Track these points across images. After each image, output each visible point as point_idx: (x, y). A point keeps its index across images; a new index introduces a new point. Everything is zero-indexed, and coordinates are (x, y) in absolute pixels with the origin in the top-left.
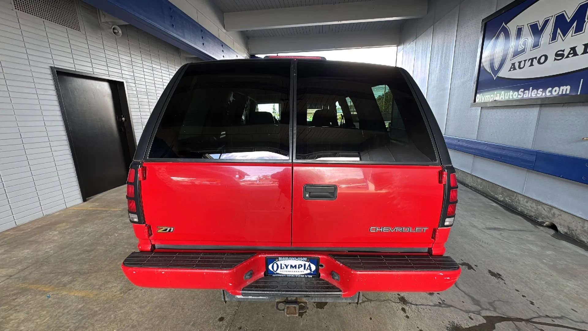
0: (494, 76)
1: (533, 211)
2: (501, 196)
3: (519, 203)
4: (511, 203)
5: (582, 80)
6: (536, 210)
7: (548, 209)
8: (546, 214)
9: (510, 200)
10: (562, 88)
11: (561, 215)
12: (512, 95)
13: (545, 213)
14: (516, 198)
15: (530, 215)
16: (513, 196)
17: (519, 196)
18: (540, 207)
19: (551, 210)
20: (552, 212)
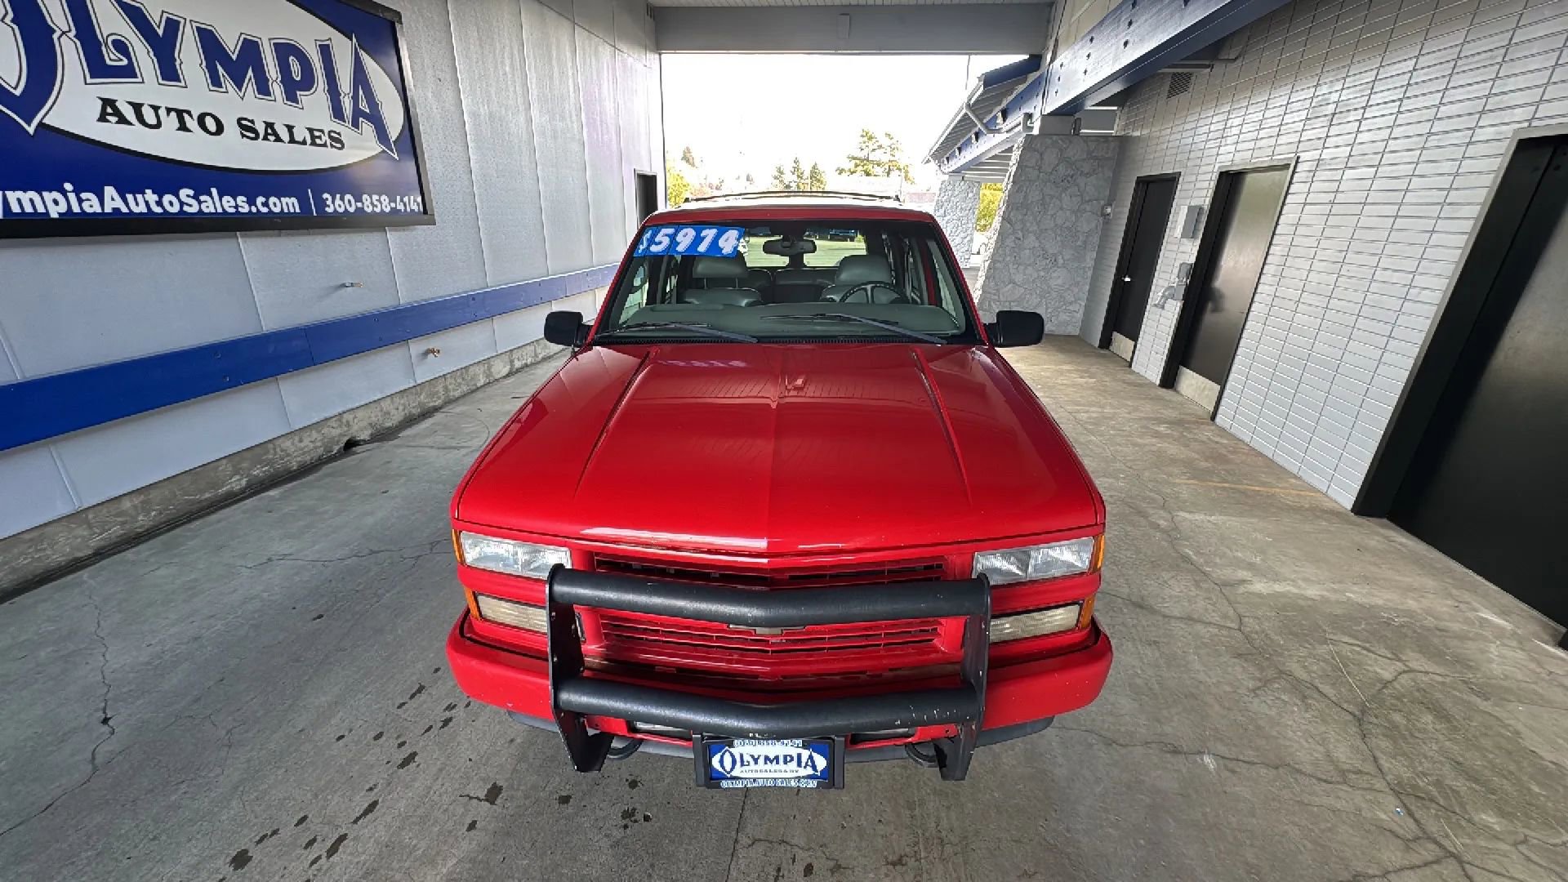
1: (319, 444)
2: (238, 477)
3: (288, 455)
4: (272, 470)
5: (309, 191)
6: (322, 440)
7: (338, 423)
8: (338, 431)
9: (266, 466)
10: (284, 200)
11: (356, 417)
12: (158, 204)
13: (336, 432)
14: (275, 453)
15: (317, 458)
16: (268, 452)
17: (280, 440)
18: (325, 431)
19: (340, 421)
20: (344, 421)
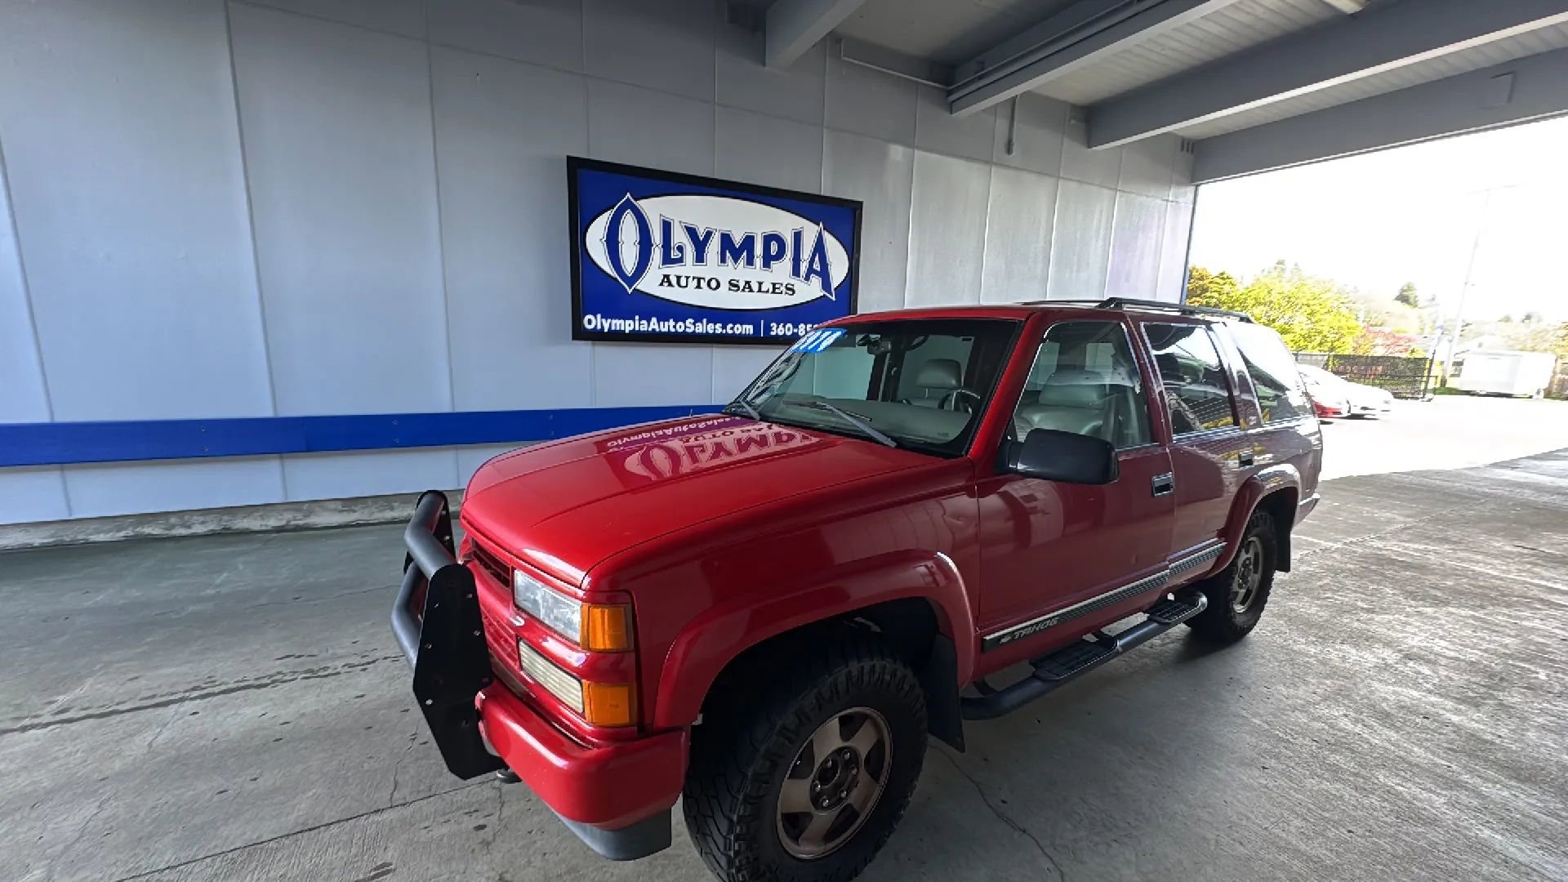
0: (626, 287)
5: (762, 321)
10: (744, 326)
12: (675, 327)
